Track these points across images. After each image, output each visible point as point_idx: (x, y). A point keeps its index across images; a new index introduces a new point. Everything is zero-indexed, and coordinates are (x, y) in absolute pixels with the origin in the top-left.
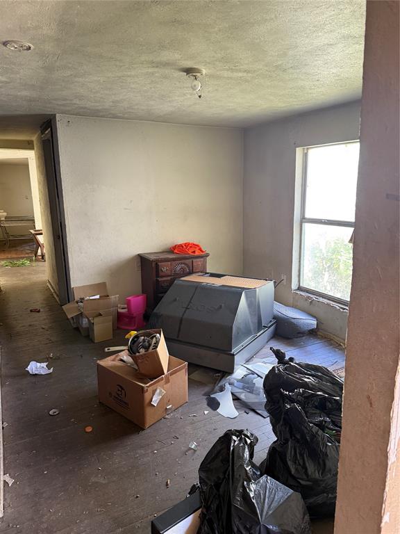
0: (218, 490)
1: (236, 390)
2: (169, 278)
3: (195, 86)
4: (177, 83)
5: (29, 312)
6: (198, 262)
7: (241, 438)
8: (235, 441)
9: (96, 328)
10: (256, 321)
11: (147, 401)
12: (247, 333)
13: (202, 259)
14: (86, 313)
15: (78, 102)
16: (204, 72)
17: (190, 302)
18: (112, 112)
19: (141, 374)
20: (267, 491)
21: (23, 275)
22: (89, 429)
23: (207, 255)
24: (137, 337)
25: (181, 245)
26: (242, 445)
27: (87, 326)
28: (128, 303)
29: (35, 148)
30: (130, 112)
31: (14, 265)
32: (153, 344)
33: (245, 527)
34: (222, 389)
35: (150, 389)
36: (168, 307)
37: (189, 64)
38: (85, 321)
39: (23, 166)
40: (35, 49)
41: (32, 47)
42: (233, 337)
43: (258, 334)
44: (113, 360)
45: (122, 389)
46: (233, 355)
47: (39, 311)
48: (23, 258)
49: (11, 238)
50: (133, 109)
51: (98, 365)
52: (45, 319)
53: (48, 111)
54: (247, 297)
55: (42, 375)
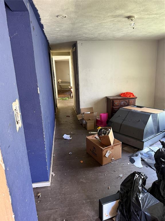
0: (127, 194)
1: (143, 157)
2: (118, 107)
3: (131, 24)
4: (125, 23)
5: (66, 117)
6: (131, 101)
7: (139, 175)
8: (137, 176)
9: (88, 124)
10: (157, 129)
11: (104, 154)
12: (152, 133)
13: (134, 99)
14: (85, 118)
15: (85, 36)
16: (136, 17)
17: (126, 117)
18: (98, 38)
19: (102, 144)
20: (147, 199)
21: (65, 103)
22: (82, 162)
23: (136, 98)
24: (101, 129)
25: (124, 93)
26: (139, 178)
27: (85, 123)
28: (101, 116)
29: (71, 55)
30: (105, 38)
31: (63, 100)
32: (107, 133)
33: (136, 211)
34: (137, 155)
35: (105, 150)
36: (116, 119)
37: (129, 14)
38: (84, 122)
39: (67, 62)
40: (68, 17)
41: (67, 16)
42: (144, 134)
43: (157, 134)
44: (92, 137)
45: (95, 148)
46: (143, 142)
47: (69, 117)
48: (66, 97)
49: (63, 89)
50: (106, 36)
51: (87, 138)
52: (71, 120)
53: (74, 40)
54: (153, 117)
55: (68, 139)
